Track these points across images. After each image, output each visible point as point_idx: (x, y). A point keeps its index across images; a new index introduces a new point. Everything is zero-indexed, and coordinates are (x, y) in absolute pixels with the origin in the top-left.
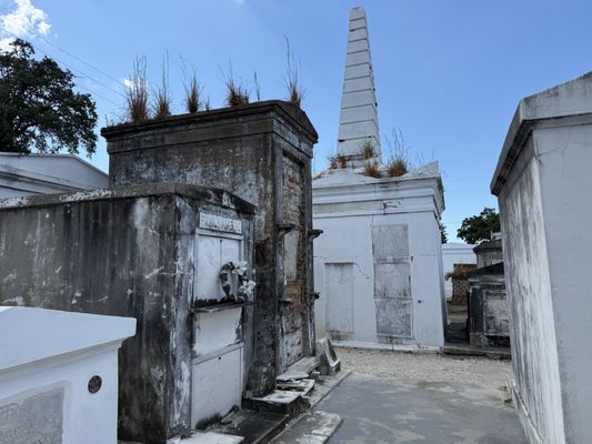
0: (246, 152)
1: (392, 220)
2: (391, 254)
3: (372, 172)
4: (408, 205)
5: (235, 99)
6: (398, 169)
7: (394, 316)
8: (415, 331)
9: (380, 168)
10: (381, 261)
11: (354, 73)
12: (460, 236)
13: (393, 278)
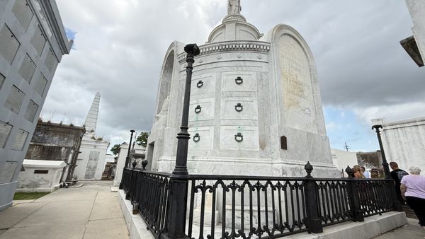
0: (73, 136)
1: (96, 150)
2: (94, 158)
3: (93, 138)
4: (102, 147)
5: (72, 125)
6: (100, 139)
7: (90, 172)
8: (95, 176)
9: (95, 137)
10: (91, 159)
11: (93, 109)
12: (112, 150)
13: (93, 164)
